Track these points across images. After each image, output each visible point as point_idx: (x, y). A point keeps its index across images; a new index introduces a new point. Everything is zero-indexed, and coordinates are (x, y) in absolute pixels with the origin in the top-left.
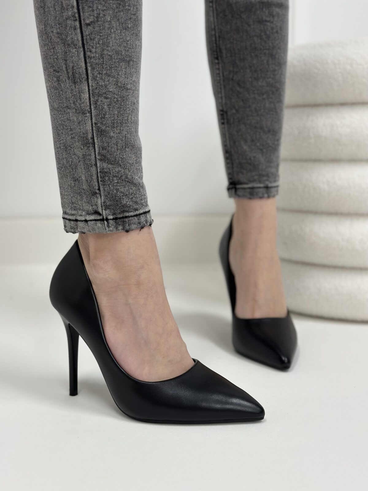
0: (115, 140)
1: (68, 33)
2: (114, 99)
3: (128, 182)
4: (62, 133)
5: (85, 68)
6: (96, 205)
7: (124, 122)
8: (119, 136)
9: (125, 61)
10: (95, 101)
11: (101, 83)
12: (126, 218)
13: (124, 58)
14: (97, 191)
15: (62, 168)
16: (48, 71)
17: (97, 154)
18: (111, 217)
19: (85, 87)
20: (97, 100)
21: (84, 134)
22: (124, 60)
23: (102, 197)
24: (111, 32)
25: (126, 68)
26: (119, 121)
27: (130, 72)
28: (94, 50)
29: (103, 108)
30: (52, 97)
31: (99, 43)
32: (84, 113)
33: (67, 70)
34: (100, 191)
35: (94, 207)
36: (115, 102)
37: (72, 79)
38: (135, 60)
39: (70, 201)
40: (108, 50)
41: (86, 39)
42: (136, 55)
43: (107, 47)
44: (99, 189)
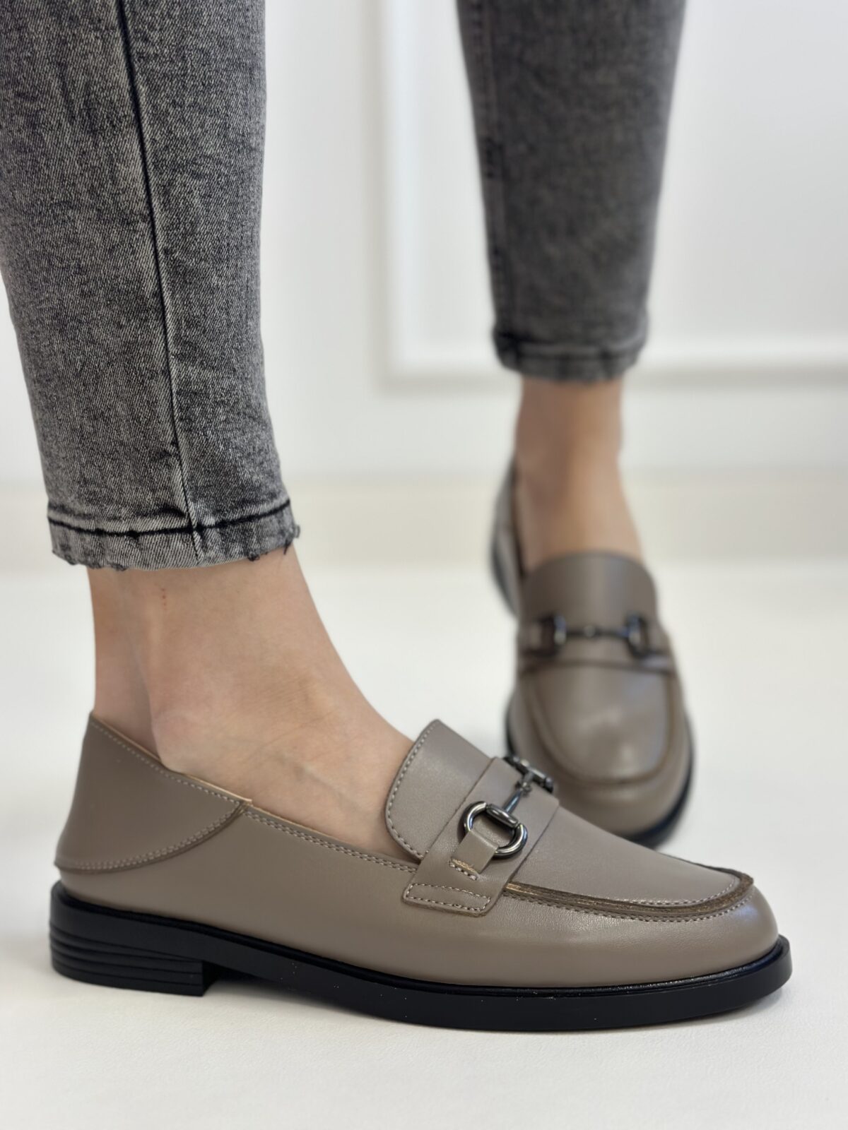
10: (164, 186)
12: (250, 521)
14: (171, 449)
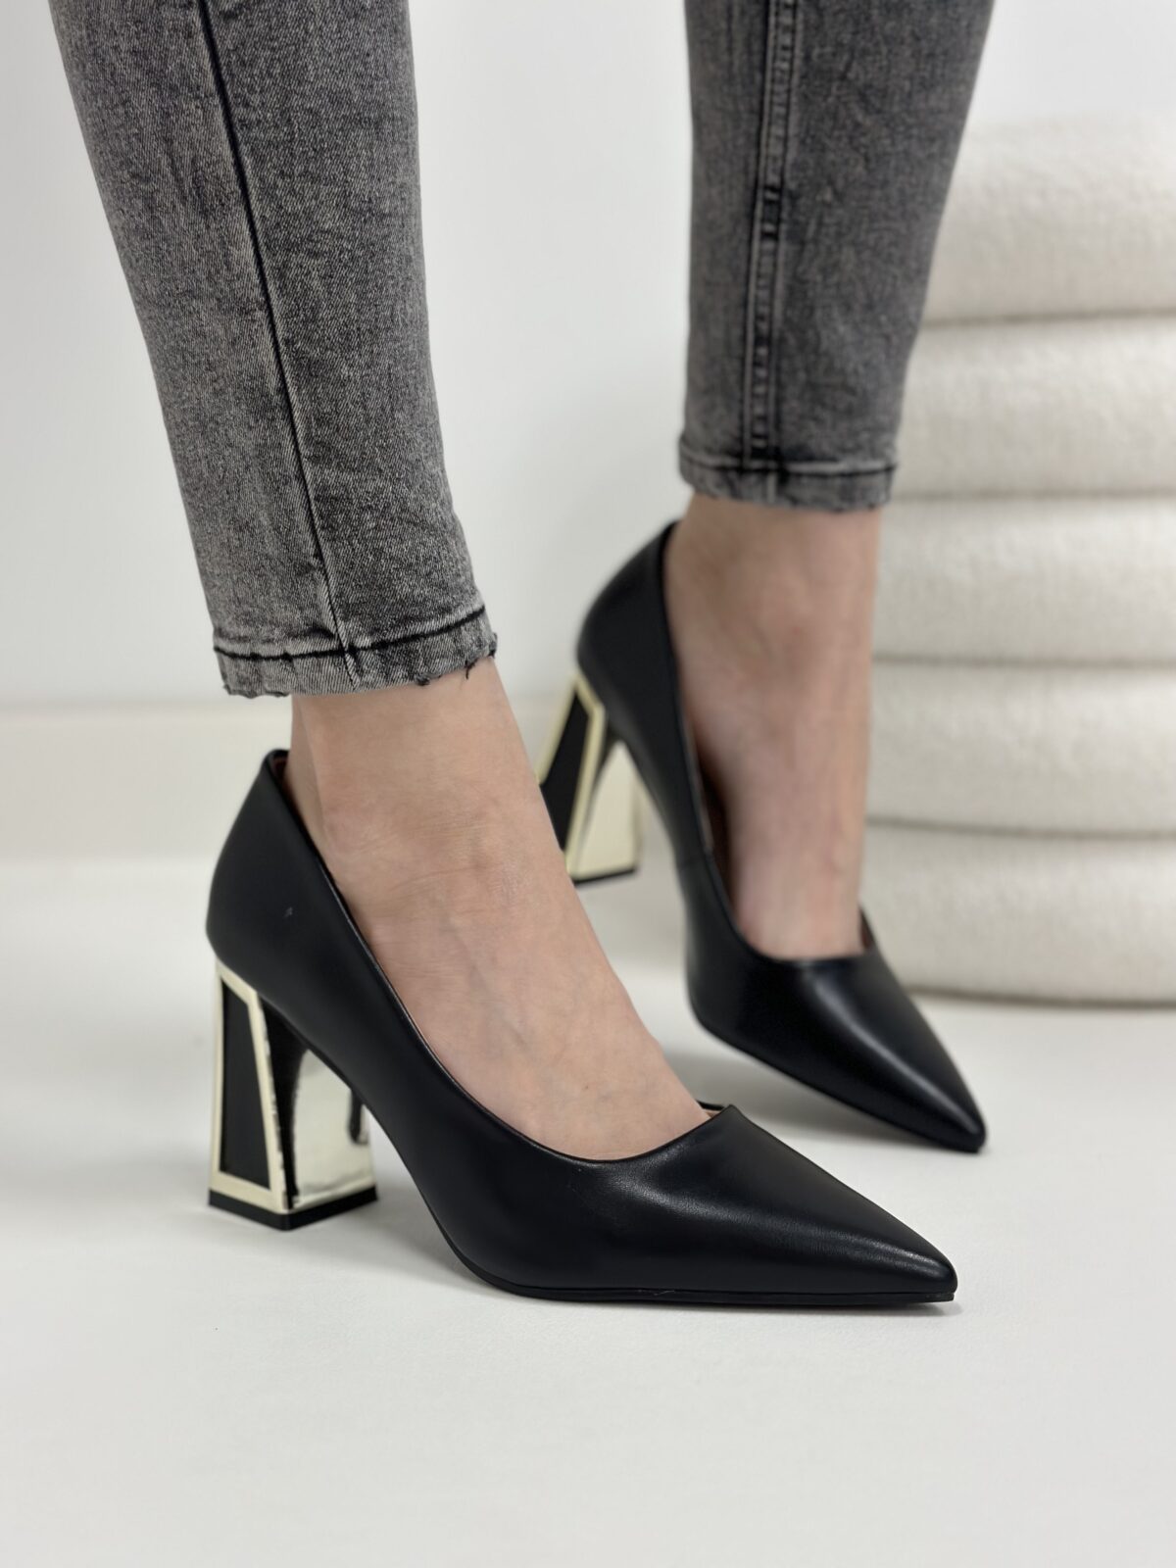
0: (357, 390)
1: (167, 49)
2: (340, 254)
3: (408, 522)
4: (185, 379)
5: (232, 160)
6: (314, 606)
7: (382, 326)
8: (368, 375)
9: (365, 122)
11: (292, 205)
13: (359, 114)
15: (197, 489)
16: (115, 177)
17: (300, 441)
18: (365, 641)
19: (241, 225)
20: (285, 265)
21: (252, 378)
22: (361, 118)
23: (331, 579)
24: (307, 32)
25: (371, 145)
26: (364, 327)
27: (387, 158)
28: (256, 100)
29: (307, 290)
30: (137, 261)
31: (270, 75)
32: (245, 312)
33: (175, 172)
34: (322, 559)
35: (307, 612)
36: (345, 266)
37: (195, 201)
38: (397, 114)
39: (232, 594)
40: (303, 95)
41: (229, 65)
42: (400, 99)
43: (300, 83)
44: (319, 555)
